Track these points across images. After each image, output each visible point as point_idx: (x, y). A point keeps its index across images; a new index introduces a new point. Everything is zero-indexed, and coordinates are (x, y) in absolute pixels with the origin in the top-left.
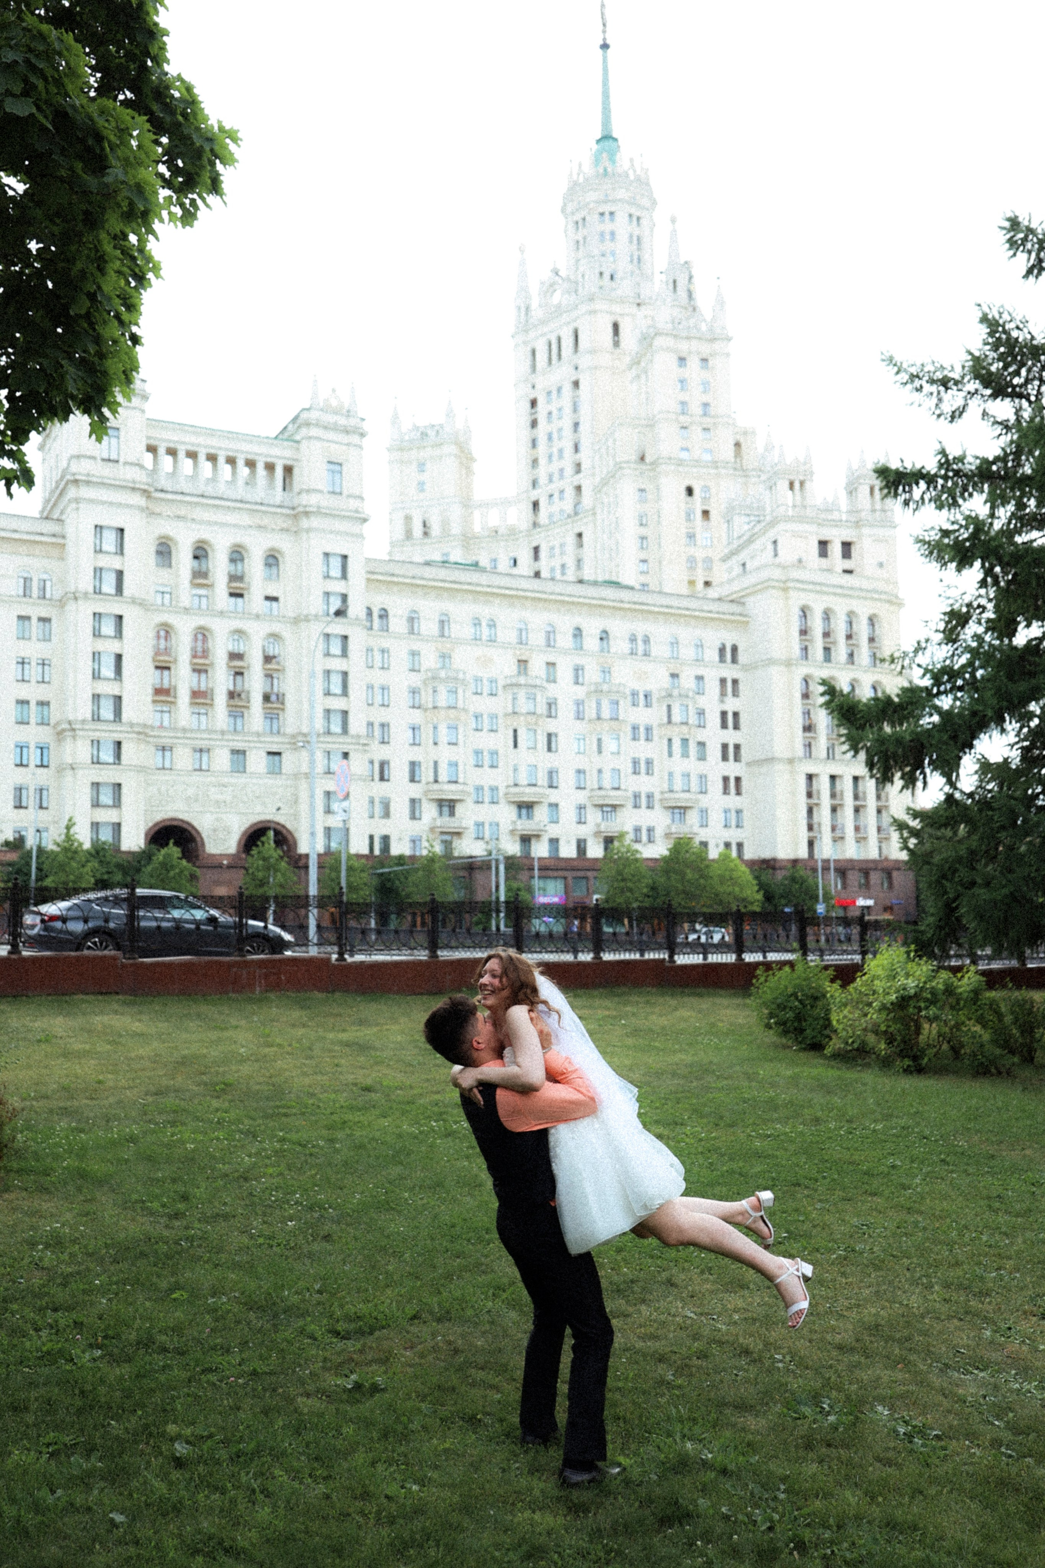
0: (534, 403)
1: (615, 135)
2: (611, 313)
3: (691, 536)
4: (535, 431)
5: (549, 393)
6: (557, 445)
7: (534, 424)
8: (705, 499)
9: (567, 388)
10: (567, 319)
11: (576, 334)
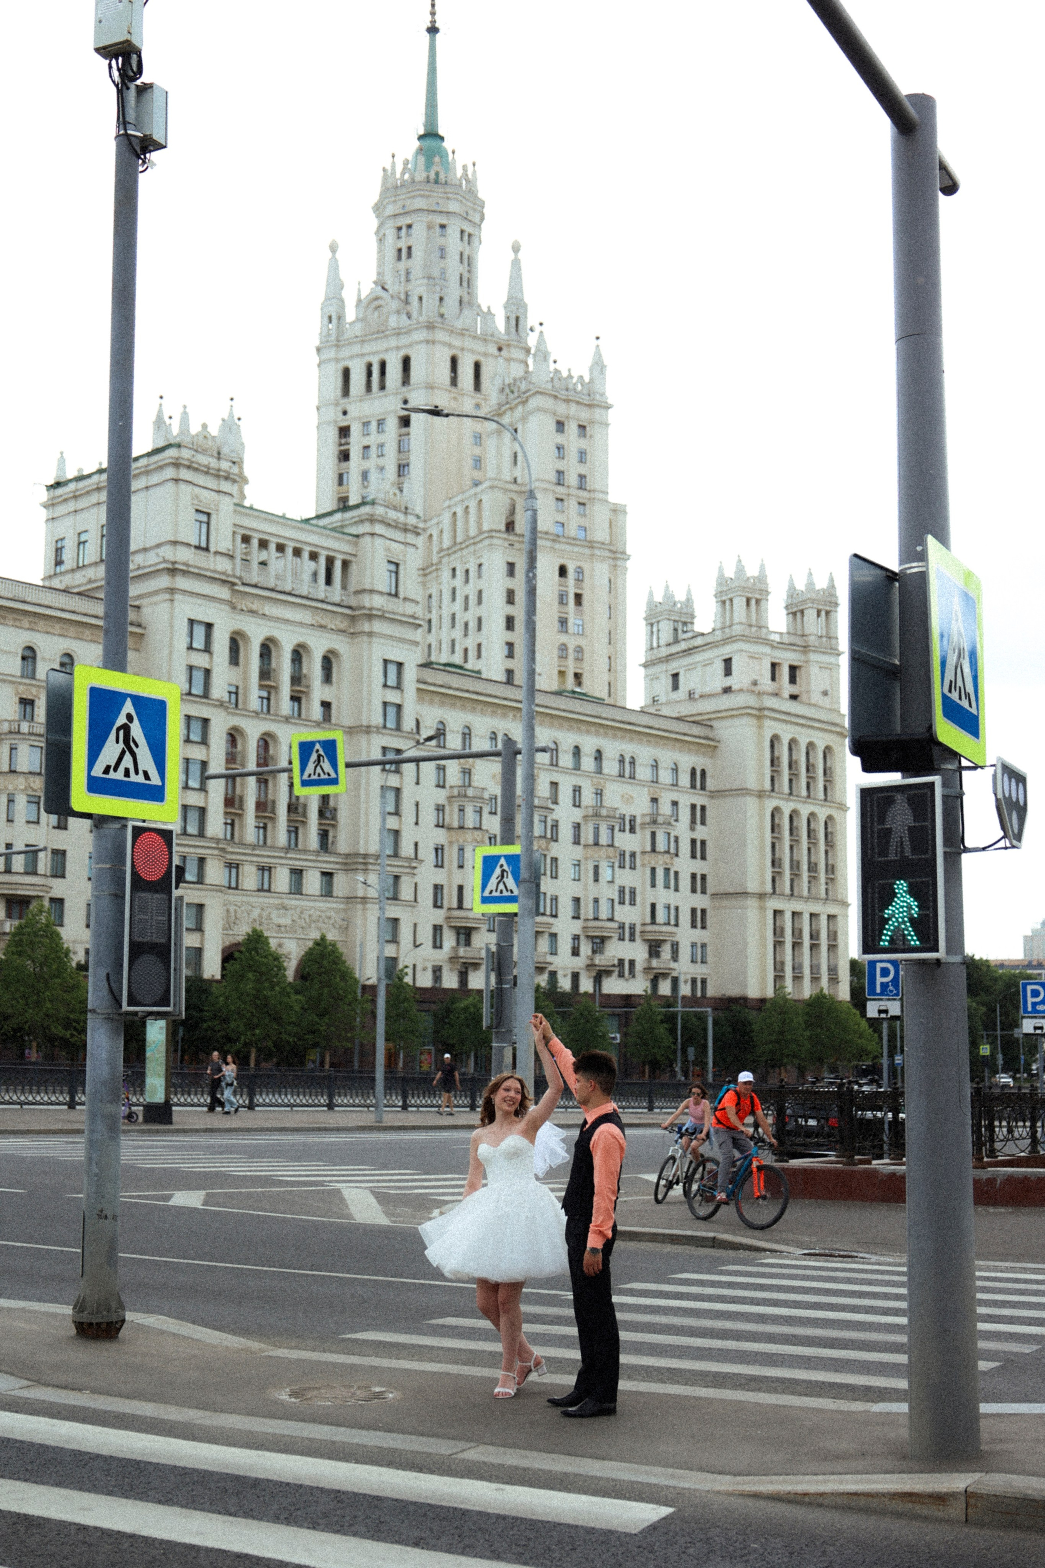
0: (343, 431)
1: (441, 132)
2: (450, 346)
4: (345, 464)
5: (366, 424)
7: (344, 456)
9: (392, 423)
10: (393, 342)
11: (406, 362)
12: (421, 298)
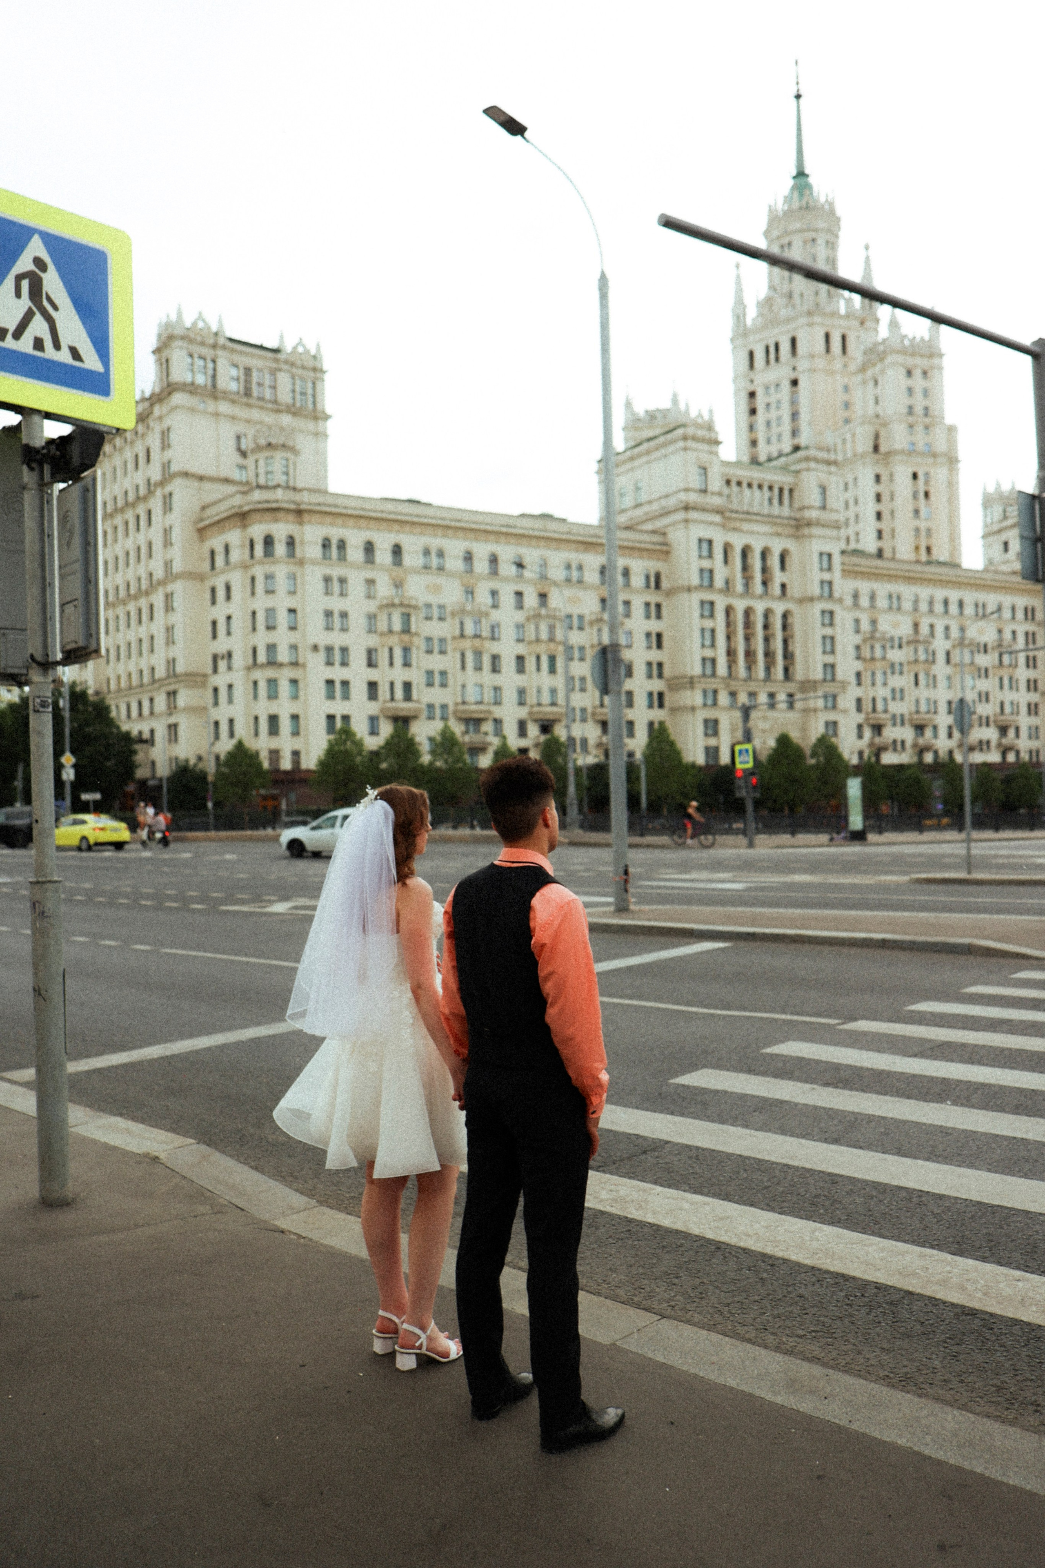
0: (752, 395)
2: (823, 324)
3: (917, 512)
4: (754, 417)
5: (767, 388)
6: (775, 430)
7: (753, 411)
8: (927, 482)
9: (786, 386)
10: (784, 329)
11: (794, 341)
12: (802, 295)
